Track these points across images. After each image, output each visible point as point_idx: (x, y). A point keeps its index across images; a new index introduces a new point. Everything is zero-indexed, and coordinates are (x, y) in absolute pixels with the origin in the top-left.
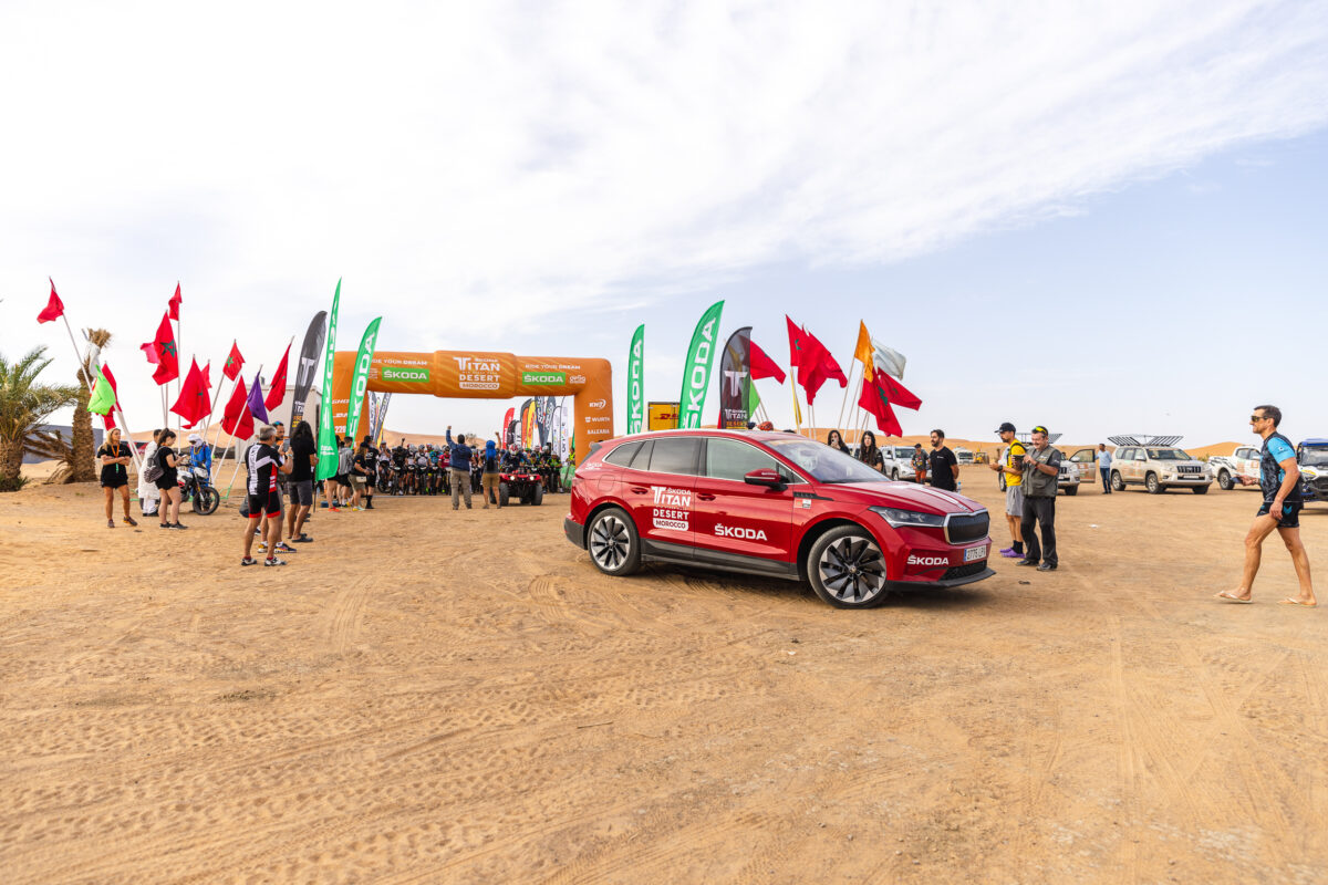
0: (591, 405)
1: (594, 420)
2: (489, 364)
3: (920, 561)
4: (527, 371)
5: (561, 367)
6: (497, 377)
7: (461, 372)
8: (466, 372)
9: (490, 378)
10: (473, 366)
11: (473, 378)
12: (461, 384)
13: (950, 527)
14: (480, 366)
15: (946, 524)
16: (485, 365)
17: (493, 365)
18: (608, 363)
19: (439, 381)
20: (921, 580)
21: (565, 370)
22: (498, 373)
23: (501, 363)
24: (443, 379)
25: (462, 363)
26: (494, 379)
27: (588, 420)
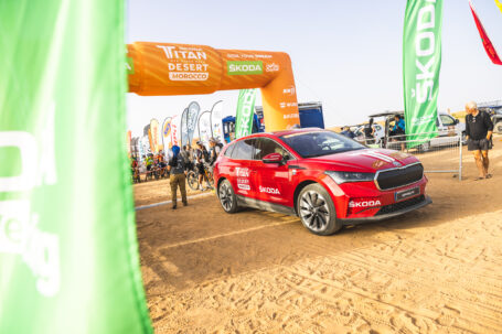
0: (285, 91)
1: (289, 105)
2: (195, 52)
3: (358, 204)
4: (231, 60)
5: (258, 56)
6: (206, 66)
7: (169, 61)
8: (174, 61)
9: (199, 68)
10: (180, 55)
11: (182, 67)
12: (171, 75)
13: (378, 180)
14: (187, 55)
15: (375, 179)
16: (190, 53)
17: (199, 54)
18: (288, 56)
19: (146, 71)
20: (361, 218)
21: (262, 59)
22: (207, 62)
23: (207, 53)
24: (152, 70)
25: (168, 52)
26: (203, 68)
27: (283, 105)
